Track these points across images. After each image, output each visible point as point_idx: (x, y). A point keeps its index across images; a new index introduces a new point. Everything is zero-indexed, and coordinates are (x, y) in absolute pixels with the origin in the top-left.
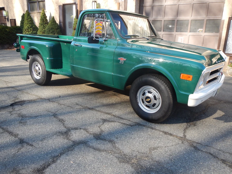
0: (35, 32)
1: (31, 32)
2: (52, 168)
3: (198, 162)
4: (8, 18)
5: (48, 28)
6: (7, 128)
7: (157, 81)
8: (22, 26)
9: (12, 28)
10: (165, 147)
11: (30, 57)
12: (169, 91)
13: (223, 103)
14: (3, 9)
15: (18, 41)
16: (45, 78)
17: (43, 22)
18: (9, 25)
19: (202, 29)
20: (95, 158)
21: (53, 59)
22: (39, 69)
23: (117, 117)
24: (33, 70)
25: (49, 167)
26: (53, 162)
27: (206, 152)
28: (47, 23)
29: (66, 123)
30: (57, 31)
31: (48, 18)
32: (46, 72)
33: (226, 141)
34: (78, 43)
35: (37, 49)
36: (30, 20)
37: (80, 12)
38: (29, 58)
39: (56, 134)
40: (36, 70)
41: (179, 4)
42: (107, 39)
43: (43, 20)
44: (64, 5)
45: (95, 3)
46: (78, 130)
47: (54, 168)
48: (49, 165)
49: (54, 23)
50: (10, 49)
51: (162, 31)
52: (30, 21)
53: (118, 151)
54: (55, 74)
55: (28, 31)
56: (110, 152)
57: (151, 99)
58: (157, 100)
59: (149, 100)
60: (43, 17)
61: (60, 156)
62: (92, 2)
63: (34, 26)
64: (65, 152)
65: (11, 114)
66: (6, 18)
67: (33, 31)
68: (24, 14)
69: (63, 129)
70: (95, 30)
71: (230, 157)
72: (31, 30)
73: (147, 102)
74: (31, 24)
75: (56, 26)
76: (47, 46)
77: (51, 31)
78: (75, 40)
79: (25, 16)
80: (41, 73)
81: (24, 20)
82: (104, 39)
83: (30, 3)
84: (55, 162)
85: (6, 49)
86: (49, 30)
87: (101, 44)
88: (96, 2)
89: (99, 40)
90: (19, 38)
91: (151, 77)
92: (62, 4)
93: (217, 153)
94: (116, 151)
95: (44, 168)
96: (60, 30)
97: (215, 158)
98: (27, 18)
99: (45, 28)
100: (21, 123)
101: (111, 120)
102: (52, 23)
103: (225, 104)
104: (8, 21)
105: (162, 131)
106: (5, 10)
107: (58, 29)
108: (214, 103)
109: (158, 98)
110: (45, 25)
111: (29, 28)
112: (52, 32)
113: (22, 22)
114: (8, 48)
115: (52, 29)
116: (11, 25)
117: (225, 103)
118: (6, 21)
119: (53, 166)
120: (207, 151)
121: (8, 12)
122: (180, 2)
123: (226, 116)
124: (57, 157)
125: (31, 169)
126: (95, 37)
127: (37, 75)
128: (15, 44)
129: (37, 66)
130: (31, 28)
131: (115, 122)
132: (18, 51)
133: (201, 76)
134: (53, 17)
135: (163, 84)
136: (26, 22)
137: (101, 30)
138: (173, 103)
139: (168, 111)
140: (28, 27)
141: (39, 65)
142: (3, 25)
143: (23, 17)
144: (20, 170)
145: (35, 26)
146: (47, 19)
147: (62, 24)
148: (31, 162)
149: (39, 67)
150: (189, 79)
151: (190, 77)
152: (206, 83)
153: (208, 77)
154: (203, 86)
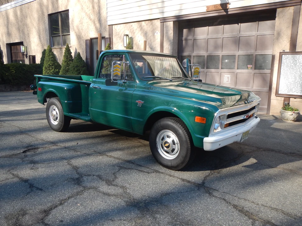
0: (57, 70)
1: (53, 70)
2: (58, 209)
3: (208, 206)
4: (27, 55)
5: (72, 66)
6: (18, 174)
7: (174, 124)
8: (42, 63)
9: (30, 66)
10: (179, 193)
11: (48, 100)
12: (186, 134)
13: (262, 150)
14: (21, 43)
15: (35, 82)
16: (62, 123)
17: (67, 59)
18: (27, 62)
19: (252, 66)
20: (103, 201)
21: (71, 102)
22: (57, 114)
23: (136, 164)
24: (50, 115)
25: (56, 209)
26: (60, 204)
27: (220, 198)
28: (72, 60)
29: (79, 170)
30: (83, 69)
31: (73, 54)
32: (63, 117)
33: (246, 188)
34: (96, 86)
35: (55, 91)
36: (52, 56)
37: (100, 52)
38: (46, 102)
39: (68, 180)
40: (53, 115)
41: (224, 37)
42: (126, 81)
43: (67, 57)
44: (91, 39)
45: (127, 37)
46: (91, 177)
47: (60, 209)
48: (56, 206)
49: (80, 60)
50: (27, 90)
51: (205, 68)
52: (52, 58)
53: (128, 196)
54: (74, 119)
55: (49, 69)
56: (119, 196)
57: (169, 144)
58: (176, 144)
59: (168, 144)
60: (67, 53)
61: (68, 200)
62: (124, 36)
63: (56, 64)
64: (74, 196)
65: (23, 161)
66: (24, 55)
67: (55, 69)
68: (45, 50)
69: (75, 176)
70: (113, 72)
71: (244, 203)
72: (53, 68)
73: (166, 147)
74: (53, 61)
75: (82, 63)
76: (66, 88)
77: (76, 69)
78: (94, 82)
79: (47, 52)
80: (59, 118)
81: (44, 57)
82: (124, 81)
83: (53, 37)
84: (62, 205)
85: (23, 90)
86: (73, 68)
87: (120, 86)
88: (129, 36)
89: (117, 82)
90: (36, 79)
91: (169, 121)
92: (89, 38)
93: (231, 199)
94: (126, 196)
95: (51, 209)
96: (86, 68)
97: (228, 203)
98: (48, 55)
99: (69, 66)
100: (33, 169)
101: (128, 167)
102: (77, 60)
103: (264, 152)
104: (27, 57)
105: (180, 178)
106: (24, 45)
107: (84, 66)
108: (251, 151)
109: (176, 143)
110: (69, 62)
111: (50, 66)
112: (77, 71)
113: (43, 59)
114: (25, 90)
115: (77, 66)
116: (30, 62)
117: (264, 150)
118: (24, 57)
119: (60, 207)
120: (222, 197)
121: (26, 47)
122: (224, 35)
123: (258, 164)
124: (65, 200)
125: (38, 209)
126: (113, 79)
127: (55, 120)
128: (31, 86)
129: (54, 110)
130: (53, 66)
131: (132, 169)
132: (35, 93)
133: (214, 119)
134: (79, 53)
135: (180, 128)
136: (46, 58)
137: (119, 72)
138: (191, 148)
139: (186, 156)
140: (49, 64)
141: (56, 108)
142: (21, 62)
143: (44, 53)
144: (27, 210)
145: (58, 63)
146: (72, 56)
147: (89, 60)
148: (39, 204)
149: (56, 111)
150: (204, 121)
151: (204, 120)
152: (224, 126)
153: (226, 120)
154: (221, 130)
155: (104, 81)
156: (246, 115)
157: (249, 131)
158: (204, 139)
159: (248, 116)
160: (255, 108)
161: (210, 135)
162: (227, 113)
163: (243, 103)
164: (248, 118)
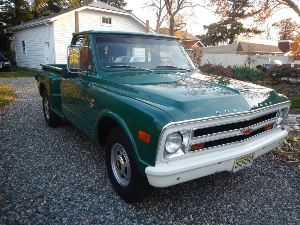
89: (77, 73)
126: (70, 69)
151: (147, 137)
152: (189, 148)
153: (192, 139)
154: (184, 154)
156: (244, 128)
157: (252, 154)
158: (147, 169)
160: (277, 115)
161: (157, 162)
162: (193, 128)
163: (234, 110)
164: (249, 133)
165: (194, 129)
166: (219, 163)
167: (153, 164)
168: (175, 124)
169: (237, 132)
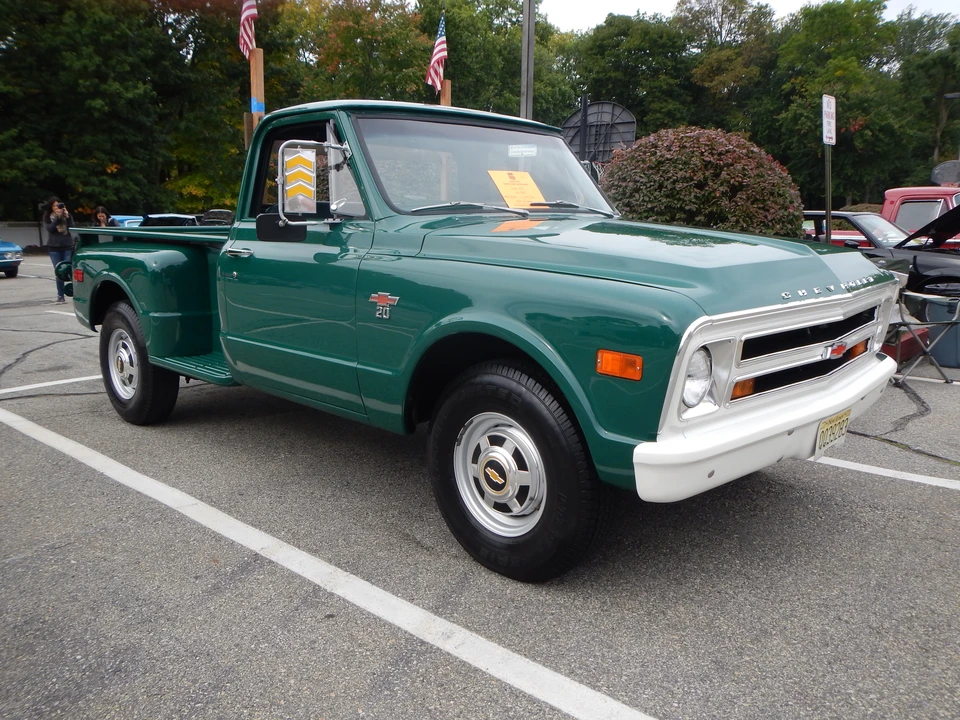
24: (111, 365)
34: (239, 247)
40: (120, 363)
42: (338, 220)
78: (235, 234)
82: (331, 221)
89: (305, 227)
126: (286, 214)
133: (677, 359)
137: (308, 183)
150: (630, 371)
151: (633, 364)
152: (727, 391)
153: (738, 365)
154: (717, 407)
155: (253, 226)
156: (831, 342)
157: (847, 411)
158: (636, 450)
159: (841, 347)
160: (876, 315)
161: (662, 432)
162: (741, 335)
163: (817, 292)
164: (841, 355)
165: (743, 338)
166: (790, 433)
167: (652, 438)
168: (713, 321)
169: (817, 352)
